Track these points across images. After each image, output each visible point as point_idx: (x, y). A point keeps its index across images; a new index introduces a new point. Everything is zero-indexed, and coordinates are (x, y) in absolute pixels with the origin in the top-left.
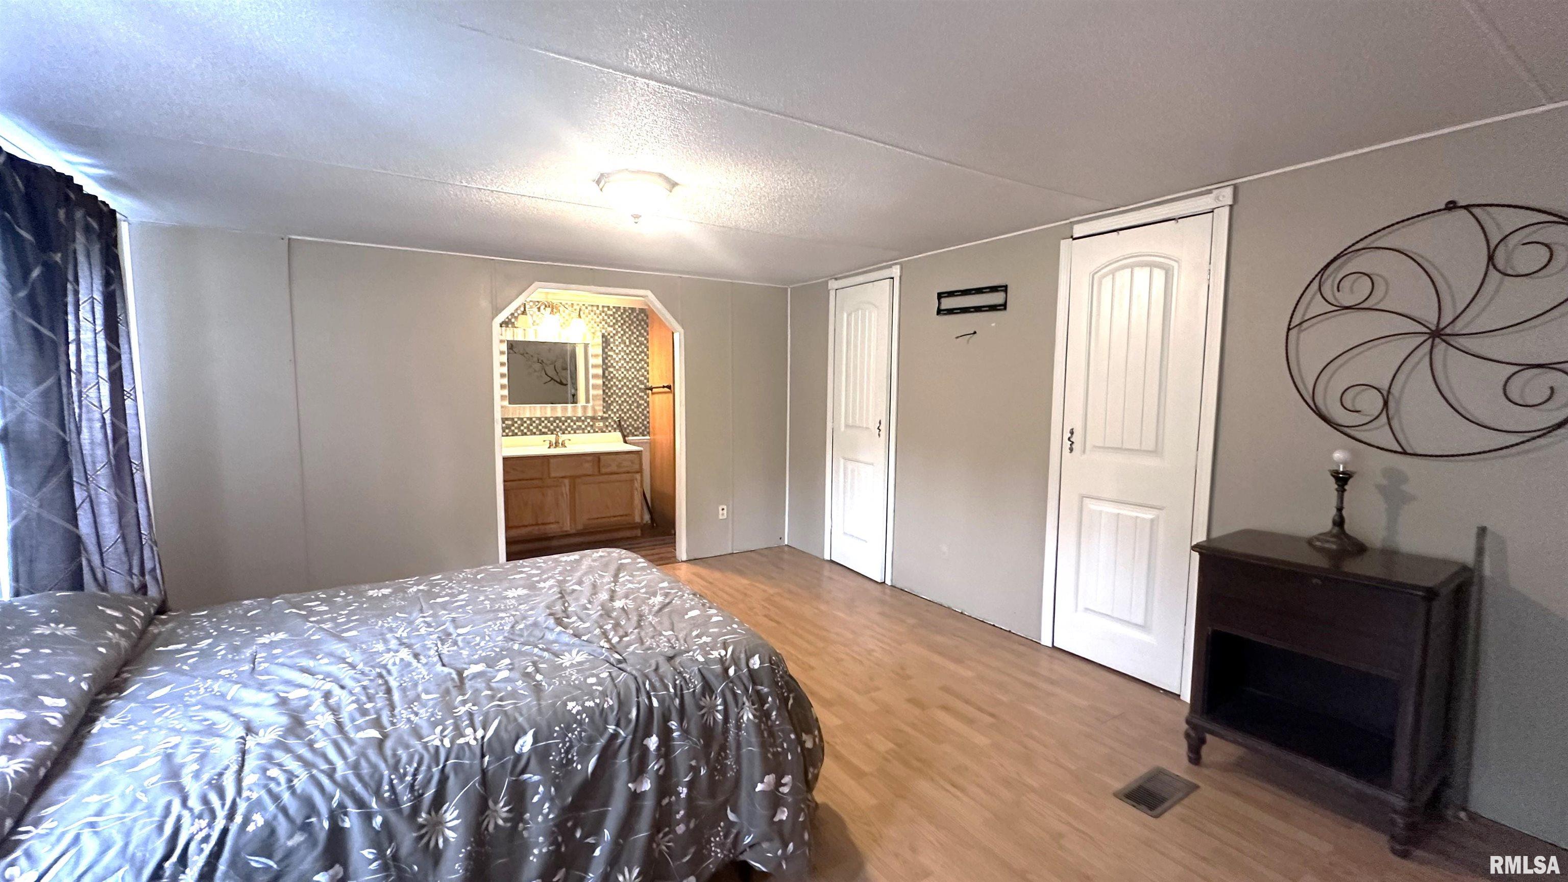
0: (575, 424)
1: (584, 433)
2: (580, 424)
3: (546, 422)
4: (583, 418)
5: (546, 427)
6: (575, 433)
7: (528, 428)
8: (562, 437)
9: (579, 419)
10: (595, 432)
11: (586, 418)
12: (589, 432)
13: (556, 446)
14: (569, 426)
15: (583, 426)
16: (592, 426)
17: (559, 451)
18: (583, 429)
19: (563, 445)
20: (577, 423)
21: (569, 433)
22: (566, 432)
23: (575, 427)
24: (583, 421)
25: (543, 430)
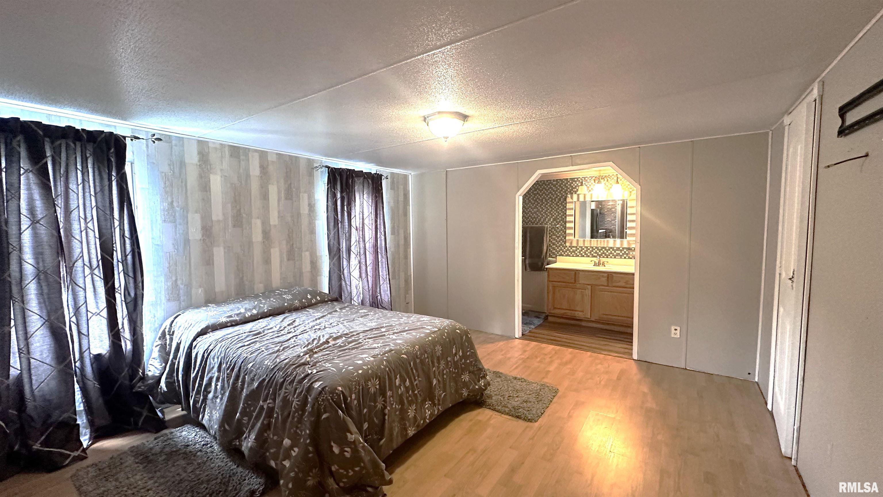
0: (615, 252)
1: (621, 258)
2: (619, 252)
3: (596, 250)
4: (621, 249)
5: (596, 253)
6: (615, 258)
7: (585, 253)
8: (603, 260)
9: (618, 249)
10: (629, 258)
11: (623, 248)
12: (625, 258)
13: (599, 265)
14: (611, 253)
15: (621, 254)
16: (627, 254)
17: (601, 268)
18: (621, 256)
19: (603, 264)
20: (617, 252)
21: (611, 257)
22: (609, 257)
23: (615, 254)
24: (621, 251)
25: (594, 255)
